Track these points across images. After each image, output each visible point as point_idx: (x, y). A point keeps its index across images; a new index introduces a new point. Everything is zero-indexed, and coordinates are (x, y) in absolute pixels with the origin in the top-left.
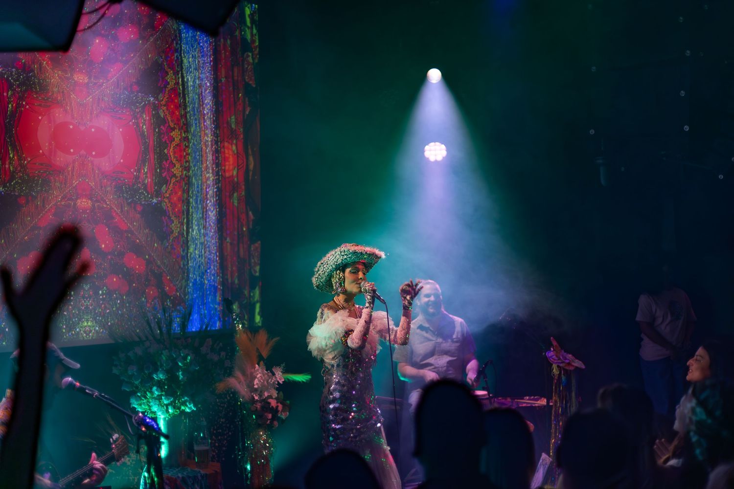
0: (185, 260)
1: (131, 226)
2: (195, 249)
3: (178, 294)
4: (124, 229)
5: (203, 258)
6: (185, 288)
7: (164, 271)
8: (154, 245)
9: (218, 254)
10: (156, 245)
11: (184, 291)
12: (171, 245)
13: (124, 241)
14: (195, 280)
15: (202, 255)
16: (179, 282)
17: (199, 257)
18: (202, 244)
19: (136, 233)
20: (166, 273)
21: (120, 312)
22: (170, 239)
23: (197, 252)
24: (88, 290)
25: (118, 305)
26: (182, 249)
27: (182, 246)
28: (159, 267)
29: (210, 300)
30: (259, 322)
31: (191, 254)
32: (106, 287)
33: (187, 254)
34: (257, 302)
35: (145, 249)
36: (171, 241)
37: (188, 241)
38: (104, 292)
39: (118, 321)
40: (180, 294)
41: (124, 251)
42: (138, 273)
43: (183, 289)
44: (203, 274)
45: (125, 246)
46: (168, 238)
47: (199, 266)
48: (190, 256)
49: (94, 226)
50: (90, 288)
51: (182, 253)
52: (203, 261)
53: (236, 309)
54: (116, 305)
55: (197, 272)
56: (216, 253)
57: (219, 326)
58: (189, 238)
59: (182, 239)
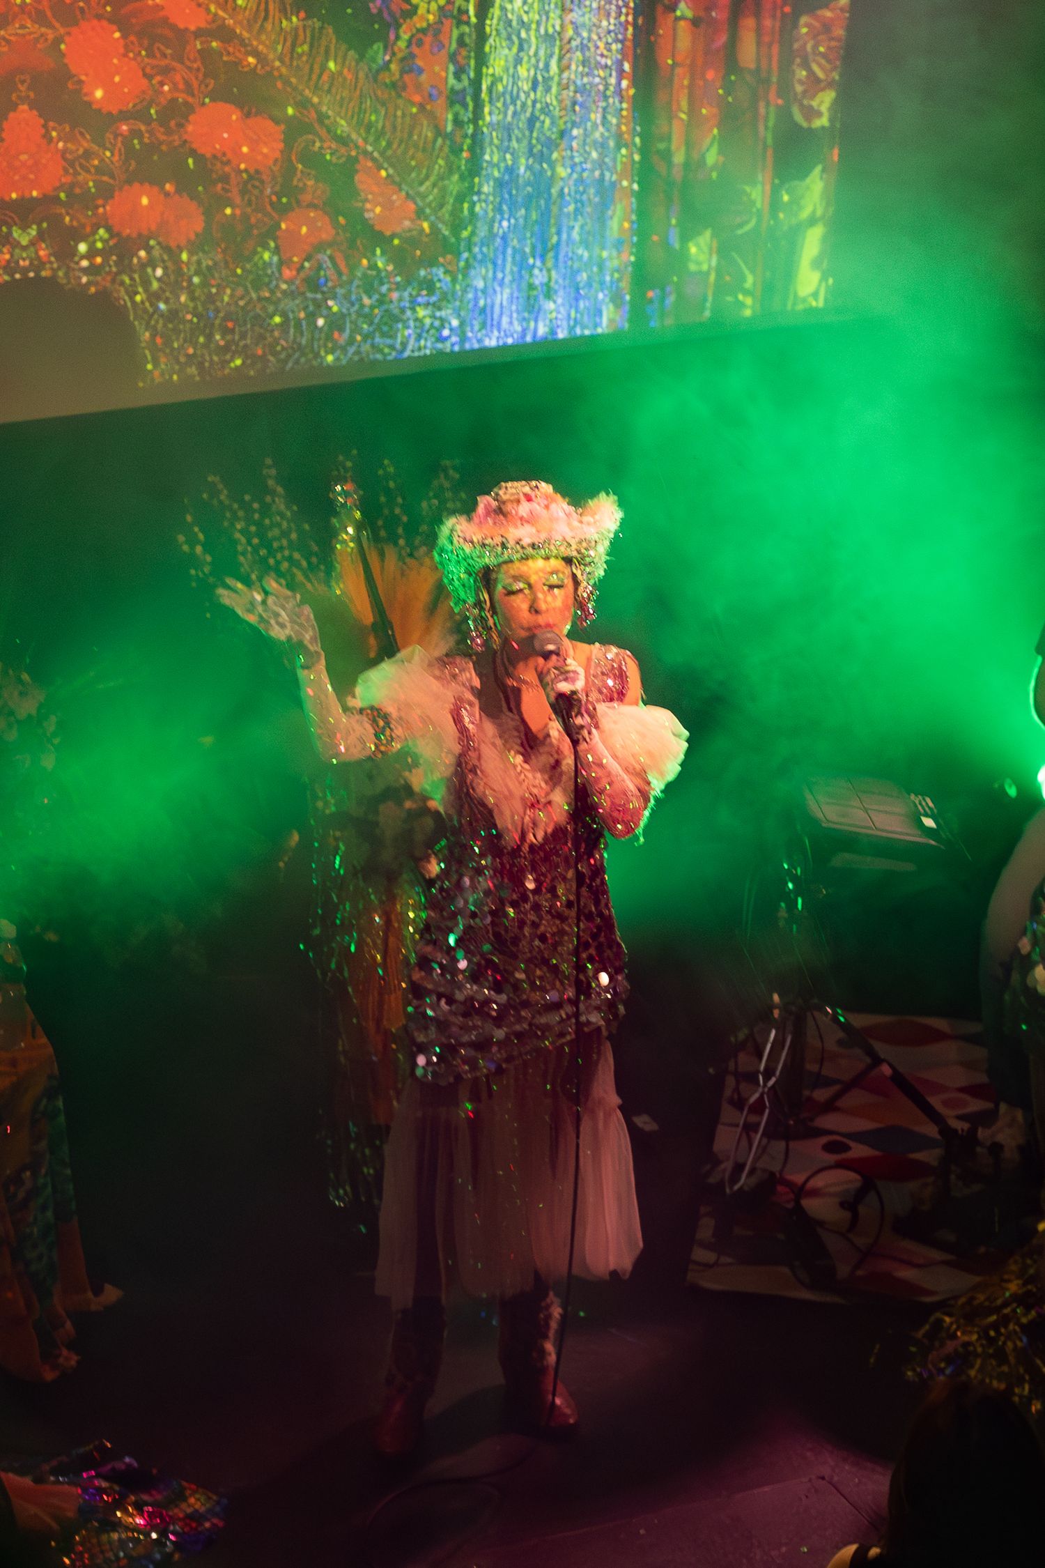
0: (465, 106)
1: (221, 13)
2: (518, 61)
3: (426, 225)
4: (192, 28)
5: (554, 90)
6: (460, 199)
7: (365, 152)
8: (324, 68)
9: (627, 67)
10: (332, 65)
11: (456, 212)
12: (403, 60)
13: (189, 68)
14: (511, 170)
15: (547, 80)
16: (434, 185)
17: (534, 88)
18: (548, 38)
19: (246, 35)
20: (374, 159)
21: (162, 306)
22: (398, 38)
23: (522, 71)
24: (32, 243)
25: (155, 285)
26: (451, 68)
27: (453, 58)
28: (344, 141)
29: (575, 235)
30: (815, 295)
31: (496, 80)
32: (108, 229)
33: (476, 84)
34: (812, 221)
35: (279, 85)
36: (402, 44)
37: (482, 37)
38: (99, 245)
39: (153, 336)
40: (432, 226)
41: (190, 100)
42: (246, 170)
43: (449, 207)
44: (551, 144)
45: (195, 84)
46: (392, 37)
47: (532, 121)
48: (490, 90)
49: (62, 31)
50: (41, 236)
51: (452, 81)
52: (551, 99)
53: (702, 257)
54: (146, 283)
55: (518, 140)
56: (620, 64)
57: (611, 321)
58: (491, 24)
59: (455, 33)
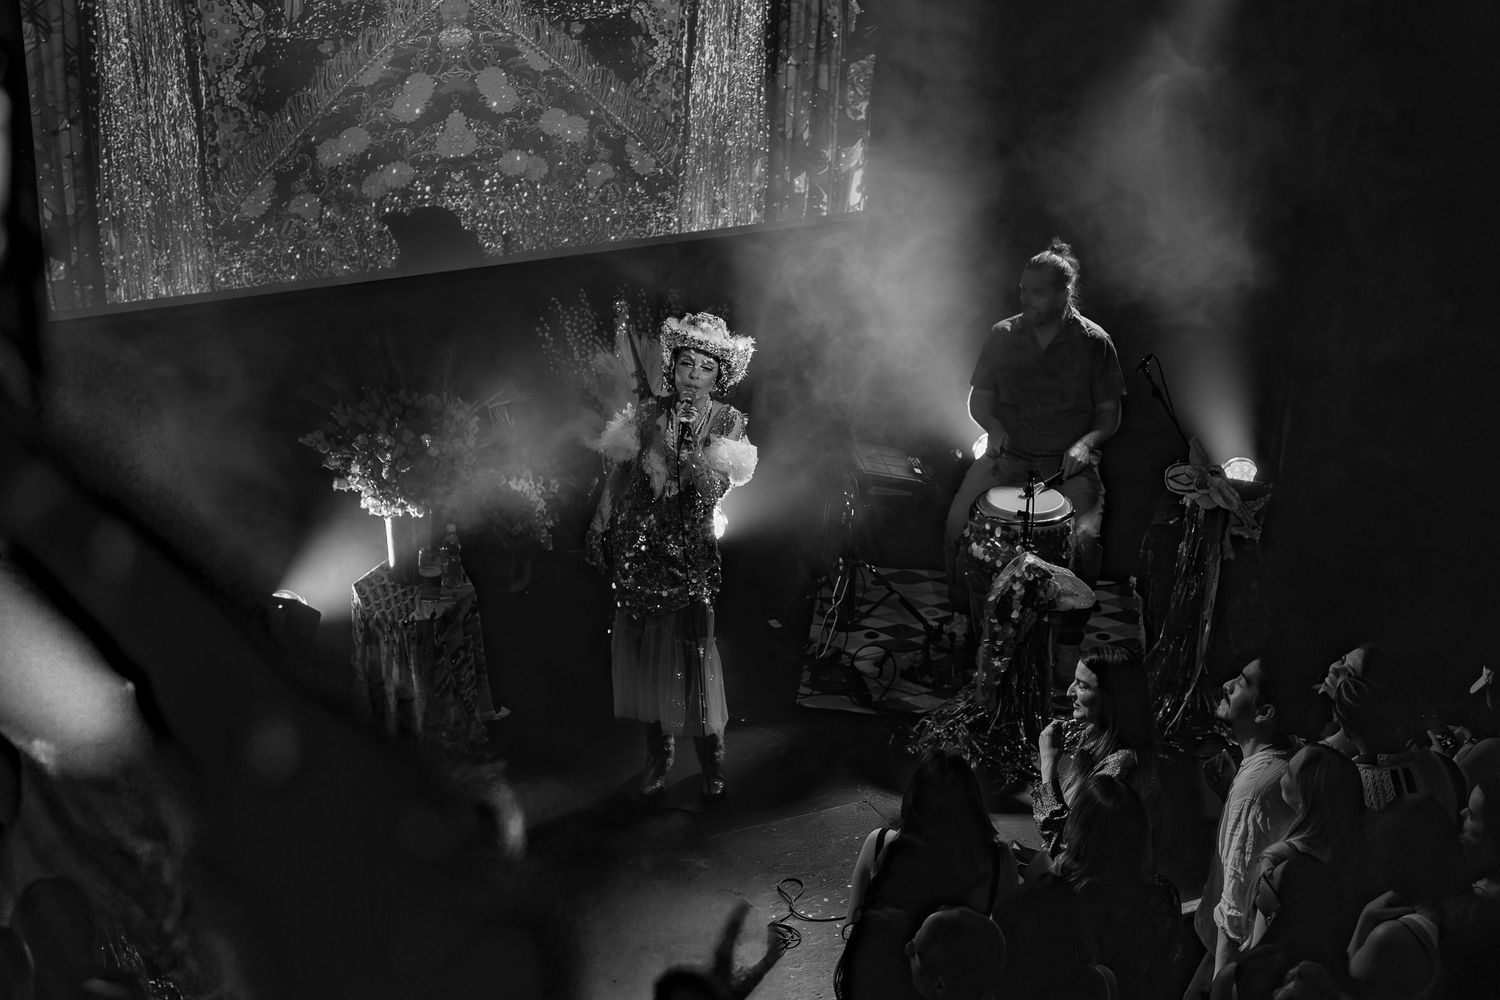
0: (681, 110)
1: (557, 63)
2: (707, 87)
3: (661, 170)
4: (542, 70)
5: (726, 101)
6: (679, 157)
7: (630, 133)
8: (609, 91)
9: (762, 89)
10: (613, 89)
11: (676, 162)
12: (649, 86)
13: (541, 91)
14: (704, 142)
15: (722, 96)
16: (665, 150)
17: (716, 100)
18: (723, 75)
19: (569, 74)
20: (635, 137)
21: (527, 212)
22: (646, 75)
23: (710, 92)
24: (461, 180)
25: (524, 201)
26: (674, 90)
27: (674, 85)
28: (619, 128)
29: (737, 175)
30: (859, 204)
31: (696, 96)
32: (500, 173)
33: (686, 98)
34: (858, 167)
35: (586, 99)
36: (648, 78)
37: (689, 75)
38: (495, 181)
39: (523, 226)
40: (664, 170)
41: (541, 107)
42: (569, 143)
43: (672, 161)
44: (725, 129)
45: (543, 99)
46: (643, 74)
47: (715, 117)
48: (693, 101)
49: (476, 72)
50: (466, 177)
51: (674, 97)
52: (724, 105)
53: (802, 186)
54: (520, 200)
55: (708, 127)
56: (759, 88)
57: (755, 218)
58: (694, 67)
59: (676, 72)
